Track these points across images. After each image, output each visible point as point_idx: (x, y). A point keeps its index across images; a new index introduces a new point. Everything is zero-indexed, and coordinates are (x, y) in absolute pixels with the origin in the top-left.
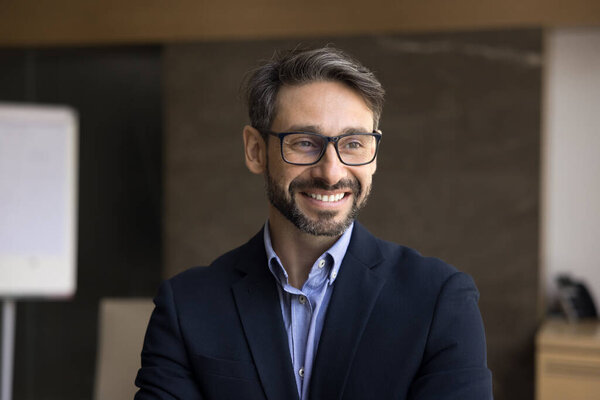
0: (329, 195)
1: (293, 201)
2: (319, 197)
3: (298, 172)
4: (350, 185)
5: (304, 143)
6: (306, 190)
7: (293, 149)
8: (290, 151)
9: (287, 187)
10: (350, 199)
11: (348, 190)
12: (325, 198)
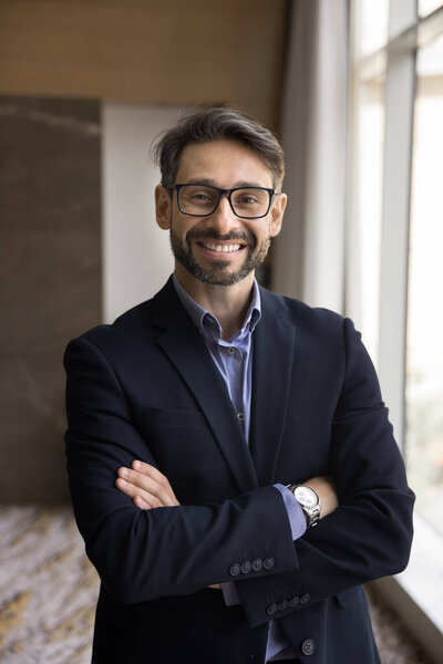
0: (223, 245)
1: (190, 251)
2: (213, 247)
3: (194, 222)
4: (244, 237)
5: (200, 197)
6: (202, 240)
7: (190, 202)
8: (187, 203)
9: (185, 237)
10: (244, 252)
11: (242, 241)
12: (219, 248)
